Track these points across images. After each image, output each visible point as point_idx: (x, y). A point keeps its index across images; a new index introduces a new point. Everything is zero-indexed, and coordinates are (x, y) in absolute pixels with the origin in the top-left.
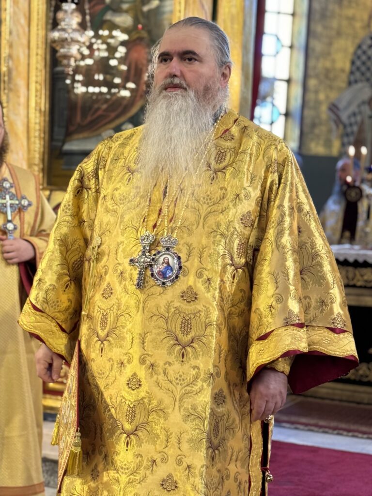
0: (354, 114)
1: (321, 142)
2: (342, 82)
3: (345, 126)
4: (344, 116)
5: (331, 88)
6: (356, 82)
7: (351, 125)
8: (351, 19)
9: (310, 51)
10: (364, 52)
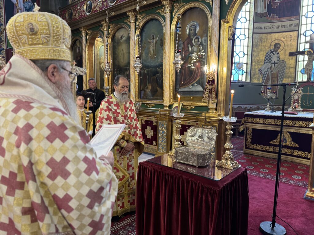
0: (266, 71)
1: (257, 79)
2: (262, 63)
3: (263, 75)
4: (263, 72)
5: (259, 65)
6: (266, 63)
7: (265, 74)
8: (265, 46)
9: (253, 55)
10: (269, 55)
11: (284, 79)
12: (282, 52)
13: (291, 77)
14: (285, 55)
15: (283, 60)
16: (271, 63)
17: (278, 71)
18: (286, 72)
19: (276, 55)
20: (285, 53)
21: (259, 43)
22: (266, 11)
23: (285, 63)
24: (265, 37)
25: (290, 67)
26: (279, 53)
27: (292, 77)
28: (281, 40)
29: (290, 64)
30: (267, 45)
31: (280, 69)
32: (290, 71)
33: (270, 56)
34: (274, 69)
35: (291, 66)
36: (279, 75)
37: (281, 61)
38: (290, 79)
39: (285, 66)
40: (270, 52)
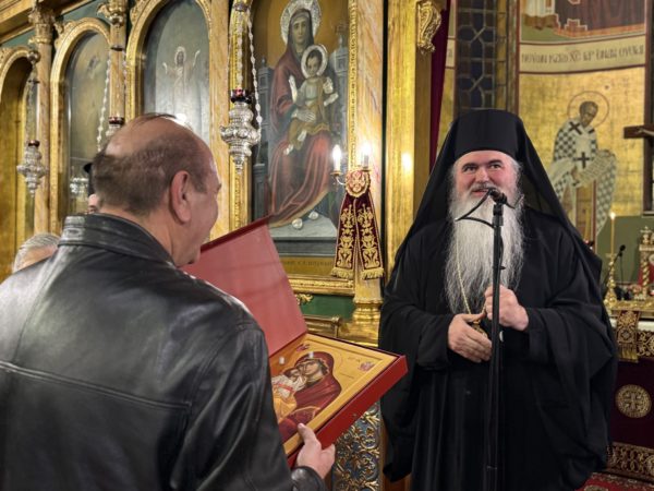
0: (561, 183)
2: (548, 159)
7: (558, 191)
8: (553, 110)
12: (603, 127)
13: (632, 201)
14: (612, 136)
15: (607, 151)
16: (575, 160)
17: (595, 182)
18: (619, 184)
20: (612, 131)
21: (535, 102)
22: (553, 13)
23: (612, 158)
24: (553, 84)
25: (627, 170)
26: (596, 129)
27: (636, 199)
28: (596, 93)
29: (628, 163)
30: (558, 108)
31: (600, 177)
32: (628, 183)
34: (582, 176)
35: (631, 168)
36: (599, 194)
37: (603, 154)
38: (629, 206)
39: (614, 167)
40: (570, 126)
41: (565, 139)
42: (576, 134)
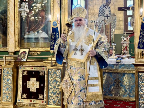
2: (97, 16)
3: (98, 27)
6: (100, 16)
7: (100, 26)
8: (99, 1)
11: (116, 31)
12: (113, 7)
14: (115, 10)
15: (114, 14)
16: (105, 16)
17: (110, 23)
18: (117, 24)
19: (108, 9)
20: (115, 8)
23: (115, 16)
25: (119, 20)
26: (111, 7)
27: (122, 29)
29: (120, 18)
31: (112, 22)
32: (120, 24)
33: (103, 10)
34: (107, 21)
36: (112, 27)
38: (120, 31)
39: (116, 19)
40: (103, 6)
41: (102, 10)
42: (105, 8)
